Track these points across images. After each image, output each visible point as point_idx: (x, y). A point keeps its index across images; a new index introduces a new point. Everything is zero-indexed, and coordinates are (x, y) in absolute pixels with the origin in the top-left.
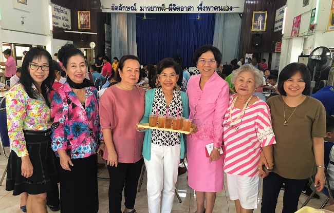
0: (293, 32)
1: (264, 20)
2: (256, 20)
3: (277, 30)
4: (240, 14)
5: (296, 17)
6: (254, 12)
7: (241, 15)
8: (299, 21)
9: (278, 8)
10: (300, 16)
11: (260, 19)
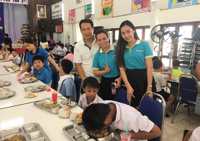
0: (70, 20)
1: (44, 11)
2: (39, 10)
3: (55, 18)
4: (25, 6)
5: (71, 10)
6: (37, 5)
7: (27, 6)
8: (74, 13)
9: (53, 4)
10: (75, 9)
11: (42, 10)
